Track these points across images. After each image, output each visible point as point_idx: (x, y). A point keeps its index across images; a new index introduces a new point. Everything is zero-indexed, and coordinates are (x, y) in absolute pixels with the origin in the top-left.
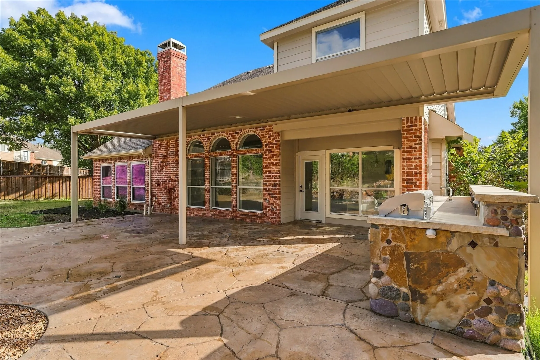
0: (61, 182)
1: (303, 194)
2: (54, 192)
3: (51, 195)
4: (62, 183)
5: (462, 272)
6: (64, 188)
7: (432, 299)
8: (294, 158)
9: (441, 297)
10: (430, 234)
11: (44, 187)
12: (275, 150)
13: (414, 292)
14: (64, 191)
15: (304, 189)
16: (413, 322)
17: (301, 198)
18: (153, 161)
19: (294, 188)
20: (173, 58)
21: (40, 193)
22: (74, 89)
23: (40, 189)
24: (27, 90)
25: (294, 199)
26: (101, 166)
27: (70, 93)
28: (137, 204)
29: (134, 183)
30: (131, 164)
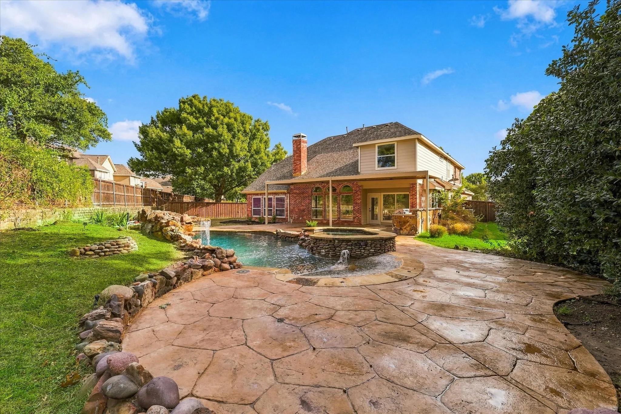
1: (370, 212)
5: (408, 224)
7: (404, 229)
8: (367, 196)
9: (405, 229)
10: (403, 217)
12: (359, 193)
13: (401, 228)
15: (371, 210)
16: (401, 234)
17: (369, 214)
18: (291, 196)
19: (367, 209)
20: (302, 144)
22: (228, 151)
25: (367, 214)
26: (253, 197)
27: (225, 153)
28: (279, 219)
29: (277, 207)
30: (276, 197)
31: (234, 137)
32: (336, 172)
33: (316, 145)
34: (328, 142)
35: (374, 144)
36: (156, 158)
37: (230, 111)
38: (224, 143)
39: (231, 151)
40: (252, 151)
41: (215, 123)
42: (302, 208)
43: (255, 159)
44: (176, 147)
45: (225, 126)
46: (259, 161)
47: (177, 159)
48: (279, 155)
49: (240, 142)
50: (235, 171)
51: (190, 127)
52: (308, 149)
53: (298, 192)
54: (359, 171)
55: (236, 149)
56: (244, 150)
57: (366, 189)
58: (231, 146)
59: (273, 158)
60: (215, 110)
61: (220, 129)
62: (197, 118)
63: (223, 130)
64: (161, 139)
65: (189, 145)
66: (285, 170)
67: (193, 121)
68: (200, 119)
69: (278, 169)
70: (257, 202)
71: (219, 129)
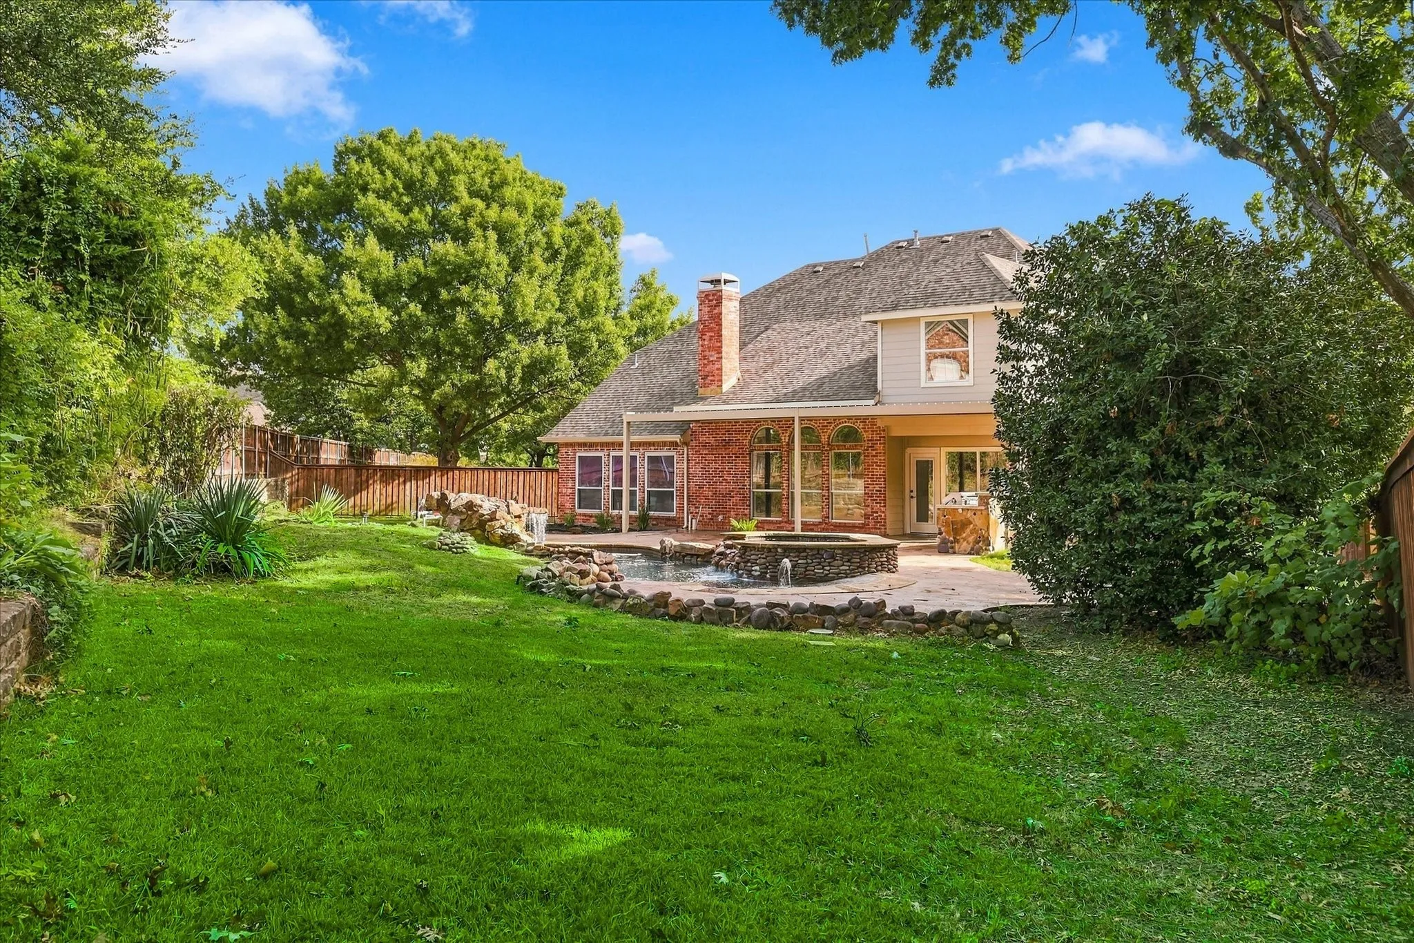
0: (401, 480)
1: (914, 501)
2: (389, 501)
3: (383, 507)
4: (405, 482)
6: (408, 493)
7: (961, 541)
8: (903, 456)
10: (960, 511)
11: (371, 491)
12: (880, 447)
14: (408, 499)
15: (914, 494)
16: (954, 553)
17: (912, 506)
18: (691, 451)
19: (903, 492)
20: (725, 302)
21: (364, 502)
22: (500, 311)
23: (364, 493)
24: (419, 313)
25: (903, 507)
26: (578, 454)
27: (493, 318)
28: (657, 518)
29: (651, 484)
30: (647, 454)
31: (515, 265)
32: (820, 386)
33: (771, 291)
34: (807, 285)
35: (918, 319)
36: (287, 335)
37: (504, 182)
38: (487, 287)
39: (509, 310)
40: (571, 306)
41: (460, 223)
42: (723, 487)
43: (579, 330)
44: (349, 301)
45: (493, 236)
46: (593, 337)
47: (347, 337)
48: (654, 312)
49: (535, 281)
50: (518, 371)
51: (387, 237)
52: (741, 301)
53: (712, 440)
54: (879, 387)
55: (524, 304)
56: (548, 305)
57: (902, 438)
58: (508, 294)
59: (634, 325)
60: (460, 184)
61: (476, 244)
62: (406, 211)
63: (486, 247)
64: (297, 272)
65: (382, 292)
66: (675, 373)
67: (391, 216)
68: (416, 213)
69: (653, 369)
70: (591, 467)
71: (472, 244)
